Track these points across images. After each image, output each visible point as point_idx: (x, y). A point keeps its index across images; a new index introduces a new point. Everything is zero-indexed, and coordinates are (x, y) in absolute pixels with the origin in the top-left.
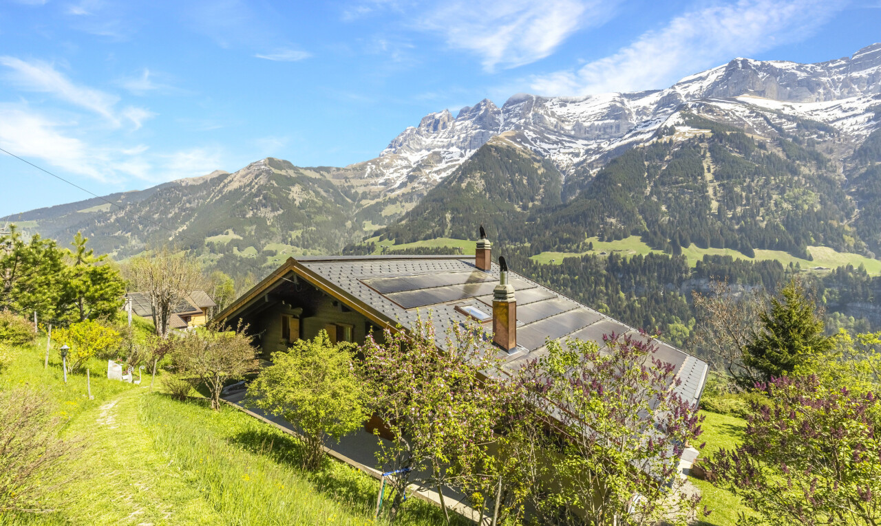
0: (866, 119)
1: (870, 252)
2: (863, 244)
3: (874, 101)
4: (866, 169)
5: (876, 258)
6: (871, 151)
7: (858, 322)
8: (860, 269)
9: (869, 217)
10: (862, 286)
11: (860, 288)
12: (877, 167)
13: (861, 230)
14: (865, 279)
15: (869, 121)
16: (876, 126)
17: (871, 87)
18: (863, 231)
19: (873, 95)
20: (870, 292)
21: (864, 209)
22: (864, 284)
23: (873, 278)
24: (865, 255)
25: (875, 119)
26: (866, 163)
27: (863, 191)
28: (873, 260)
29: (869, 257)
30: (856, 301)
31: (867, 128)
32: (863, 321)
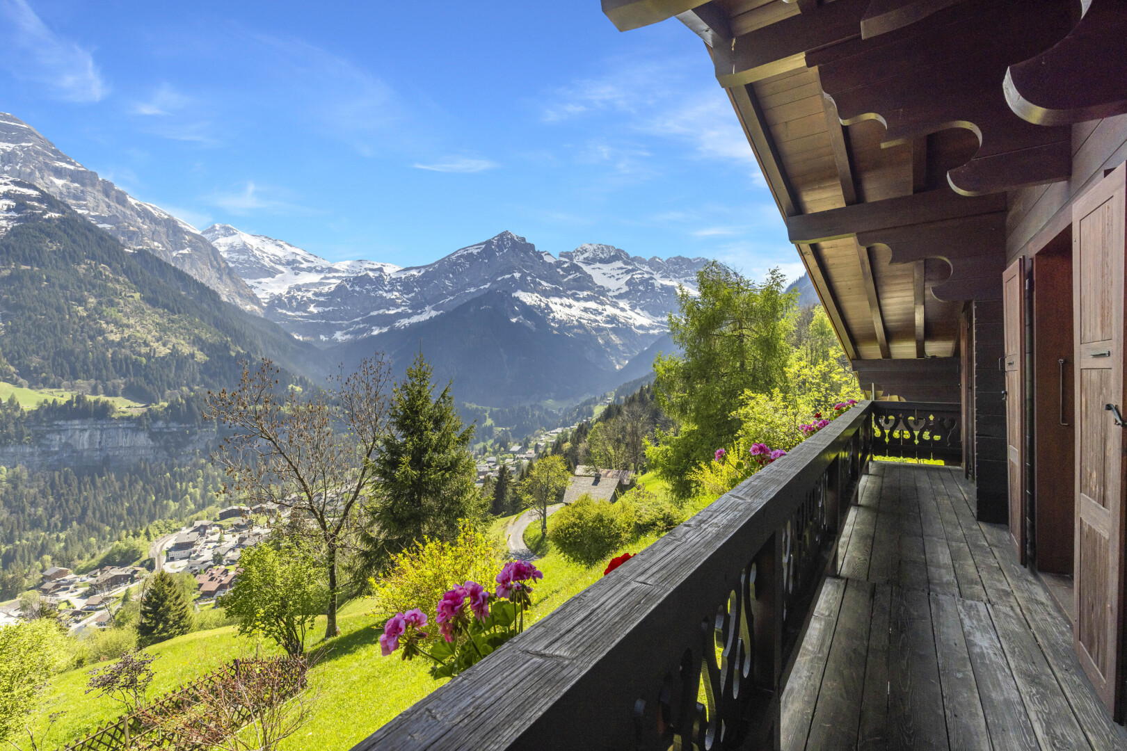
0: (5, 208)
1: (21, 380)
2: (13, 369)
3: (12, 187)
4: (9, 271)
5: (30, 387)
6: (14, 249)
7: (11, 471)
8: (11, 401)
9: (18, 334)
10: (15, 424)
11: (12, 428)
12: (24, 271)
13: (7, 350)
14: (18, 414)
15: (9, 210)
16: (19, 220)
17: (7, 168)
18: (10, 352)
19: (11, 179)
20: (27, 431)
21: (10, 323)
22: (17, 422)
23: (29, 412)
24: (15, 383)
25: (16, 210)
26: (9, 264)
27: (7, 300)
28: (26, 389)
29: (21, 386)
30: (7, 445)
31: (6, 218)
32: (18, 469)
